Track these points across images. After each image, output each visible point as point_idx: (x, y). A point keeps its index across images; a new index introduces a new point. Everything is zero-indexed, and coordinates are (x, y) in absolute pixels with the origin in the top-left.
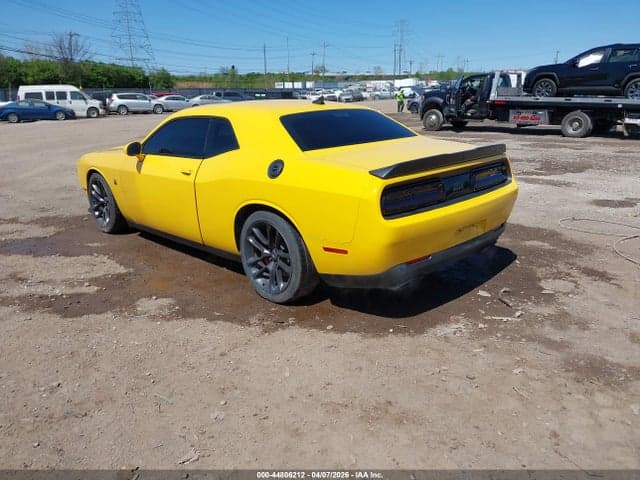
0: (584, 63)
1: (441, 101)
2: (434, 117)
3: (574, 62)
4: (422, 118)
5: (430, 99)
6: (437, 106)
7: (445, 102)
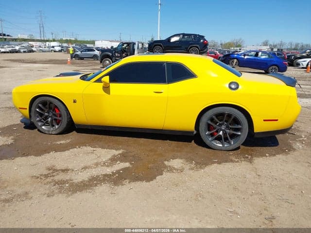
0: (173, 40)
1: (111, 54)
2: (108, 62)
3: (169, 39)
4: (101, 62)
5: (104, 53)
6: (108, 56)
7: (112, 55)
